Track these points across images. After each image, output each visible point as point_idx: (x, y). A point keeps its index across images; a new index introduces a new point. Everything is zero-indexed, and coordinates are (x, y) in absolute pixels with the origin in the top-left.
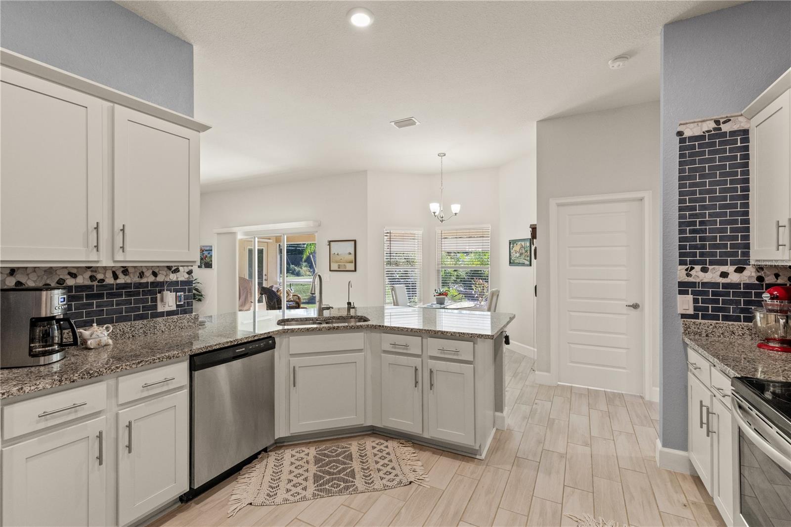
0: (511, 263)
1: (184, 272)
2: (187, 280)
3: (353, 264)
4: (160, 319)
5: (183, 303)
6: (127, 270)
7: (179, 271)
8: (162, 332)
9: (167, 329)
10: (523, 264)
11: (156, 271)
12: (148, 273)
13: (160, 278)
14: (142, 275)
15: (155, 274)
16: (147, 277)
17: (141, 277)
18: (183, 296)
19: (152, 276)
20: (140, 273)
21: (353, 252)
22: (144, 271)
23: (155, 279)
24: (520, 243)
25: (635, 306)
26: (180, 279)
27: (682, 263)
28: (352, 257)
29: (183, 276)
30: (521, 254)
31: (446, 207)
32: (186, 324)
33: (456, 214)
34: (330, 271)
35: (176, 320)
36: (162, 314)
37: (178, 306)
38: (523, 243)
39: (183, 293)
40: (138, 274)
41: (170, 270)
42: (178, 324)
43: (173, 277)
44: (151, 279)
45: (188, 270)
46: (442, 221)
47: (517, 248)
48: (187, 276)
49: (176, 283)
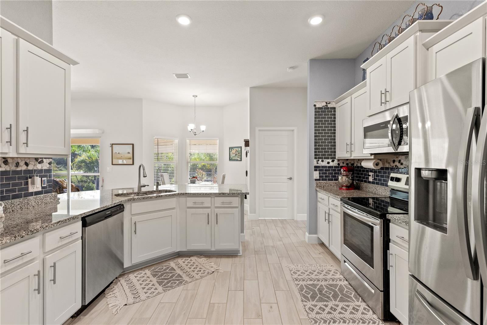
0: (230, 159)
1: (47, 163)
2: (48, 169)
3: (132, 160)
4: (31, 198)
5: (46, 185)
6: (7, 161)
7: (43, 162)
8: (33, 207)
9: (36, 205)
10: (237, 160)
11: (28, 162)
12: (22, 163)
13: (30, 167)
14: (17, 165)
15: (27, 164)
16: (21, 166)
17: (17, 167)
18: (46, 180)
19: (25, 165)
20: (16, 163)
21: (131, 152)
22: (19, 161)
23: (27, 168)
24: (235, 149)
25: (291, 179)
26: (43, 168)
27: (315, 158)
28: (131, 155)
29: (46, 166)
30: (236, 155)
31: (198, 127)
32: (49, 201)
33: (203, 131)
34: (112, 164)
35: (42, 198)
36: (32, 194)
37: (43, 188)
38: (237, 149)
39: (46, 178)
40: (15, 164)
41: (37, 161)
42: (43, 200)
43: (39, 167)
44: (24, 168)
45: (49, 162)
46: (195, 135)
47: (234, 151)
48: (48, 166)
49: (41, 171)
